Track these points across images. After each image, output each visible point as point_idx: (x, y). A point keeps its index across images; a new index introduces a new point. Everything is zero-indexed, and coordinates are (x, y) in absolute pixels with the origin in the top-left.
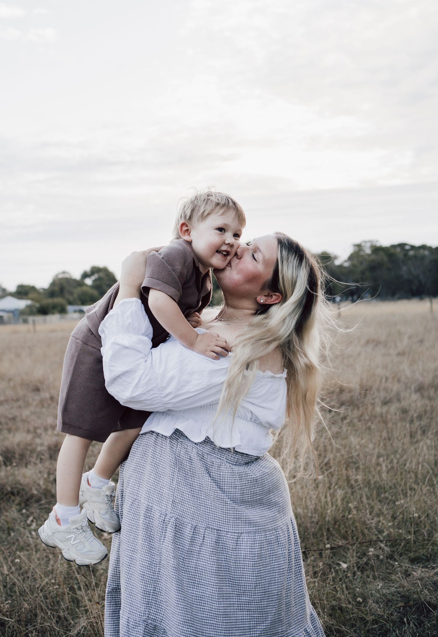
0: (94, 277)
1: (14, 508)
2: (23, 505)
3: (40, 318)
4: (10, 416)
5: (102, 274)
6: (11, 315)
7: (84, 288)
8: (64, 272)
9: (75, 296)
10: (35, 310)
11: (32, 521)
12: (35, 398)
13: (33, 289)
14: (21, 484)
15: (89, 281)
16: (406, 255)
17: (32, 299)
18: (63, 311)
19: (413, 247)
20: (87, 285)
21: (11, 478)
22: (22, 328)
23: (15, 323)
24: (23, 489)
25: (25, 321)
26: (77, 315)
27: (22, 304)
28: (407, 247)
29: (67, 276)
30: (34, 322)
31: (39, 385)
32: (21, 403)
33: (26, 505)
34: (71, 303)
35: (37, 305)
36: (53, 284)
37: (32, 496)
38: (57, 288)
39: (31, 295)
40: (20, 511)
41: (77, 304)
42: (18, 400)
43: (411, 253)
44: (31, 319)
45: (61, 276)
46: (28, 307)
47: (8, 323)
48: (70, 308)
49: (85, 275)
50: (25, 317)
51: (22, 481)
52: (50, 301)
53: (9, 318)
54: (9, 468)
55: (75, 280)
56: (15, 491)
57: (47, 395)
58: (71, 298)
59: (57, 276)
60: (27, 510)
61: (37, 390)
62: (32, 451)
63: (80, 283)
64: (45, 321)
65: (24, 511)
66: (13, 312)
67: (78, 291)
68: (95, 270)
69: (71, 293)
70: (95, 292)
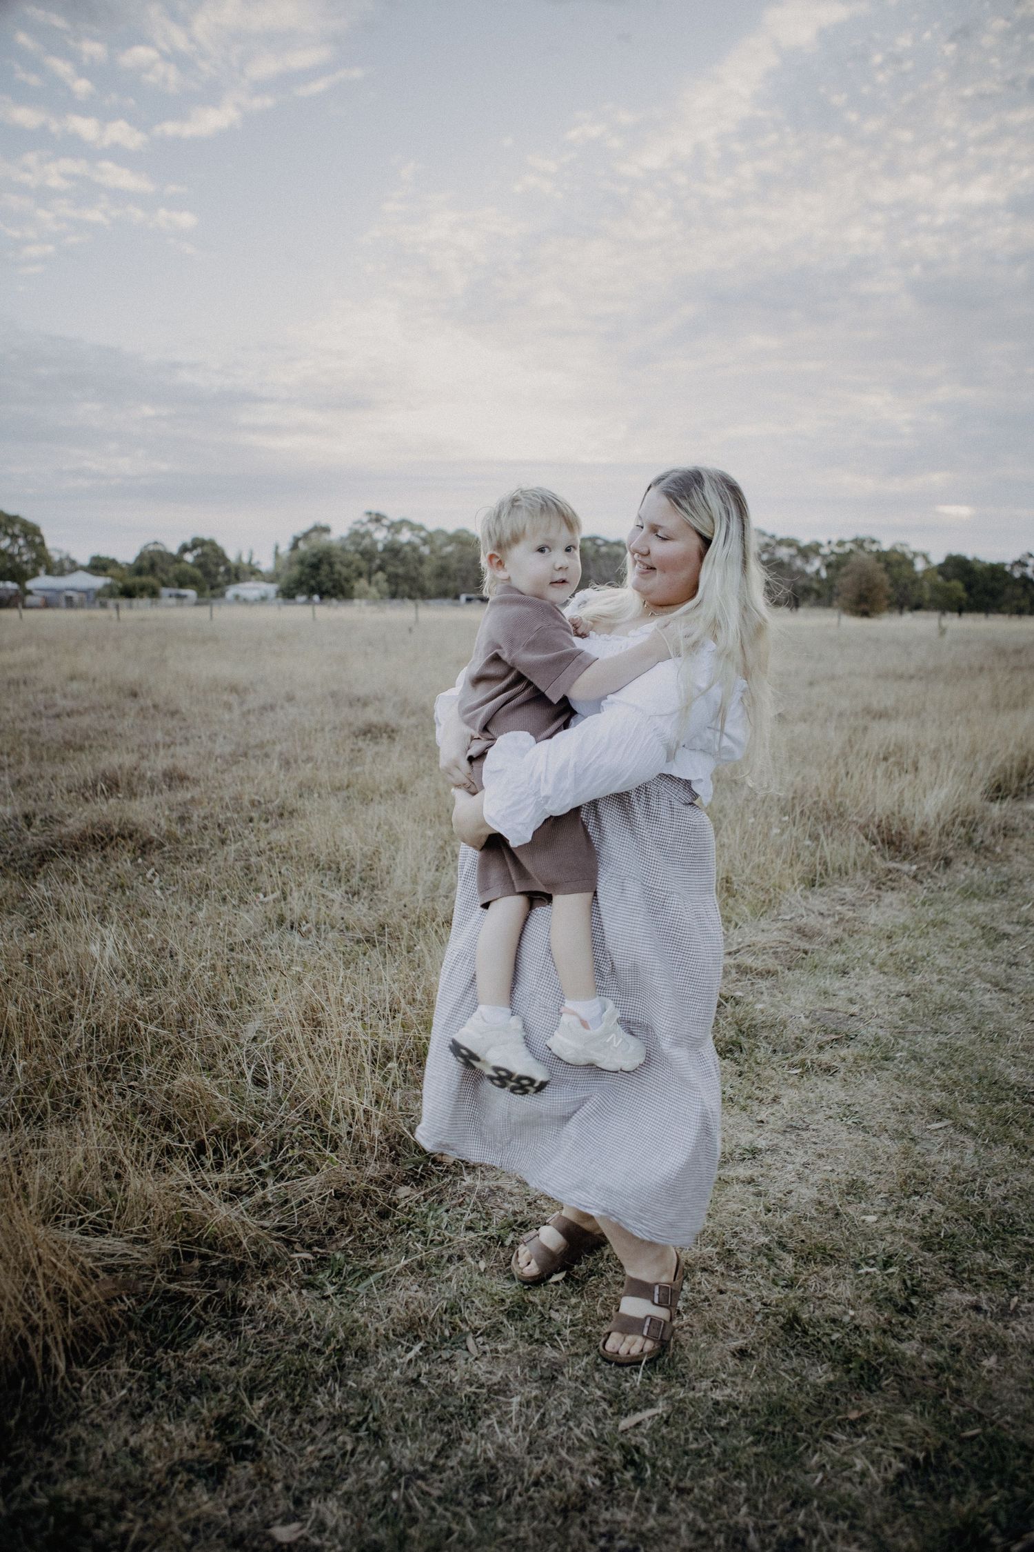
0: (196, 552)
1: (127, 856)
2: (138, 852)
3: (124, 602)
4: (101, 729)
5: (207, 549)
6: (84, 596)
7: (183, 566)
8: (156, 543)
9: (171, 575)
10: (117, 591)
11: (153, 875)
12: (131, 706)
13: (113, 562)
14: (134, 824)
15: (189, 557)
16: (597, 551)
17: (112, 576)
18: (154, 594)
19: (606, 543)
20: (186, 562)
21: (118, 815)
22: (99, 613)
23: (89, 608)
24: (137, 831)
25: (104, 606)
26: (173, 601)
27: (98, 582)
28: (599, 542)
29: (160, 548)
30: (117, 607)
31: (138, 689)
32: (113, 711)
33: (143, 853)
34: (165, 585)
35: (120, 585)
36: (141, 557)
37: (151, 841)
38: (146, 564)
39: (110, 571)
40: (134, 861)
41: (173, 587)
42: (109, 707)
43: (604, 549)
44: (111, 602)
45: (151, 548)
46: (106, 586)
47: (81, 606)
48: (164, 591)
49: (185, 549)
50: (103, 599)
51: (134, 820)
52: (137, 580)
53: (81, 599)
54: (112, 801)
55: (171, 555)
56: (126, 833)
57: (149, 703)
58: (165, 578)
59: (146, 547)
60: (144, 859)
61: (134, 695)
62: (142, 777)
63: (177, 560)
64: (131, 607)
65: (140, 860)
66: (86, 592)
67: (173, 570)
68: (197, 543)
69: (166, 572)
70: (198, 573)
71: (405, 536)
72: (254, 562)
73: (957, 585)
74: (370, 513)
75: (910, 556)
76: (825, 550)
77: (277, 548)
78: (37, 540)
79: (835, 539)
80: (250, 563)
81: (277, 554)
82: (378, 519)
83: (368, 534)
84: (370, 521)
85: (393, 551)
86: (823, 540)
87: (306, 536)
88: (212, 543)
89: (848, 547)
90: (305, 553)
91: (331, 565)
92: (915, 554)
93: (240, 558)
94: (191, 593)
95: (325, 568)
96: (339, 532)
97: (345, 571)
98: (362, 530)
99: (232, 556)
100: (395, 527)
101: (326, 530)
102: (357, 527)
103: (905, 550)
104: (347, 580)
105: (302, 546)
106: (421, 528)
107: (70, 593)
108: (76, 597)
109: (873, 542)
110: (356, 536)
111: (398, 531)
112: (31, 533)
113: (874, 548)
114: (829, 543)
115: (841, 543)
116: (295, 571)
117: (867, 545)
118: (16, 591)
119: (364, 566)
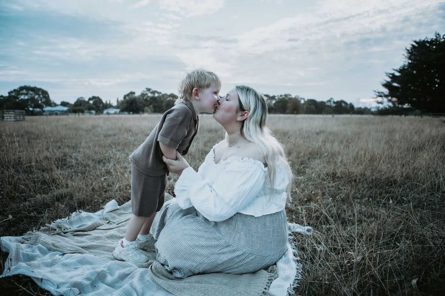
0: (94, 100)
3: (73, 114)
5: (97, 99)
6: (61, 113)
7: (89, 105)
8: (81, 98)
9: (87, 107)
10: (71, 111)
15: (91, 102)
17: (69, 107)
18: (83, 112)
20: (90, 103)
26: (89, 114)
27: (65, 109)
29: (83, 99)
34: (85, 109)
35: (72, 109)
38: (79, 104)
39: (68, 105)
45: (80, 99)
46: (68, 110)
48: (86, 111)
49: (90, 99)
50: (67, 113)
52: (77, 108)
55: (85, 101)
59: (79, 99)
63: (88, 102)
66: (59, 111)
67: (86, 105)
68: (94, 98)
70: (94, 106)
71: (156, 95)
72: (111, 103)
73: (313, 107)
74: (147, 88)
75: (300, 99)
76: (276, 98)
77: (118, 99)
78: (47, 96)
79: (279, 95)
80: (110, 104)
81: (118, 101)
82: (149, 90)
83: (146, 94)
84: (147, 90)
85: (154, 99)
86: (276, 95)
87: (128, 95)
88: (98, 98)
89: (283, 97)
90: (128, 100)
91: (136, 103)
92: (301, 99)
93: (106, 102)
94: (94, 112)
95: (134, 104)
96: (138, 94)
97: (140, 105)
98: (145, 93)
99: (104, 101)
100: (154, 92)
101: (134, 93)
102: (143, 92)
103: (298, 97)
104: (141, 107)
105: (127, 98)
106: (160, 93)
107: (56, 112)
108: (59, 113)
109: (290, 95)
110: (143, 95)
111: (154, 94)
112: (45, 94)
113: (290, 97)
114: (278, 96)
115: (281, 96)
116: (125, 105)
117: (288, 96)
118: (40, 111)
119: (146, 103)
